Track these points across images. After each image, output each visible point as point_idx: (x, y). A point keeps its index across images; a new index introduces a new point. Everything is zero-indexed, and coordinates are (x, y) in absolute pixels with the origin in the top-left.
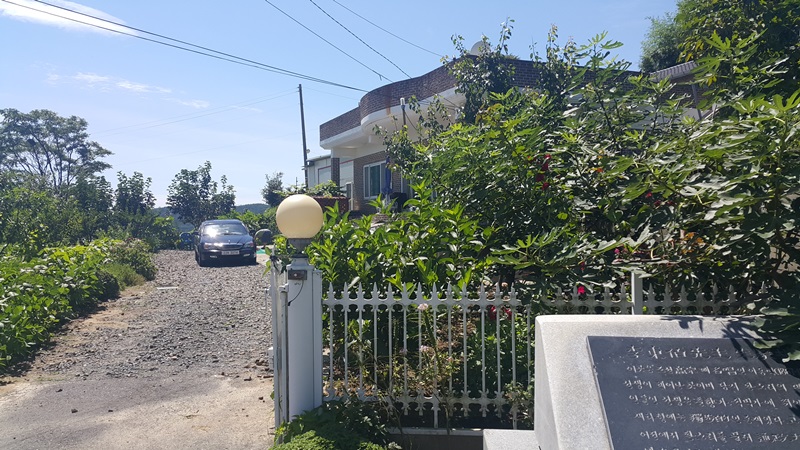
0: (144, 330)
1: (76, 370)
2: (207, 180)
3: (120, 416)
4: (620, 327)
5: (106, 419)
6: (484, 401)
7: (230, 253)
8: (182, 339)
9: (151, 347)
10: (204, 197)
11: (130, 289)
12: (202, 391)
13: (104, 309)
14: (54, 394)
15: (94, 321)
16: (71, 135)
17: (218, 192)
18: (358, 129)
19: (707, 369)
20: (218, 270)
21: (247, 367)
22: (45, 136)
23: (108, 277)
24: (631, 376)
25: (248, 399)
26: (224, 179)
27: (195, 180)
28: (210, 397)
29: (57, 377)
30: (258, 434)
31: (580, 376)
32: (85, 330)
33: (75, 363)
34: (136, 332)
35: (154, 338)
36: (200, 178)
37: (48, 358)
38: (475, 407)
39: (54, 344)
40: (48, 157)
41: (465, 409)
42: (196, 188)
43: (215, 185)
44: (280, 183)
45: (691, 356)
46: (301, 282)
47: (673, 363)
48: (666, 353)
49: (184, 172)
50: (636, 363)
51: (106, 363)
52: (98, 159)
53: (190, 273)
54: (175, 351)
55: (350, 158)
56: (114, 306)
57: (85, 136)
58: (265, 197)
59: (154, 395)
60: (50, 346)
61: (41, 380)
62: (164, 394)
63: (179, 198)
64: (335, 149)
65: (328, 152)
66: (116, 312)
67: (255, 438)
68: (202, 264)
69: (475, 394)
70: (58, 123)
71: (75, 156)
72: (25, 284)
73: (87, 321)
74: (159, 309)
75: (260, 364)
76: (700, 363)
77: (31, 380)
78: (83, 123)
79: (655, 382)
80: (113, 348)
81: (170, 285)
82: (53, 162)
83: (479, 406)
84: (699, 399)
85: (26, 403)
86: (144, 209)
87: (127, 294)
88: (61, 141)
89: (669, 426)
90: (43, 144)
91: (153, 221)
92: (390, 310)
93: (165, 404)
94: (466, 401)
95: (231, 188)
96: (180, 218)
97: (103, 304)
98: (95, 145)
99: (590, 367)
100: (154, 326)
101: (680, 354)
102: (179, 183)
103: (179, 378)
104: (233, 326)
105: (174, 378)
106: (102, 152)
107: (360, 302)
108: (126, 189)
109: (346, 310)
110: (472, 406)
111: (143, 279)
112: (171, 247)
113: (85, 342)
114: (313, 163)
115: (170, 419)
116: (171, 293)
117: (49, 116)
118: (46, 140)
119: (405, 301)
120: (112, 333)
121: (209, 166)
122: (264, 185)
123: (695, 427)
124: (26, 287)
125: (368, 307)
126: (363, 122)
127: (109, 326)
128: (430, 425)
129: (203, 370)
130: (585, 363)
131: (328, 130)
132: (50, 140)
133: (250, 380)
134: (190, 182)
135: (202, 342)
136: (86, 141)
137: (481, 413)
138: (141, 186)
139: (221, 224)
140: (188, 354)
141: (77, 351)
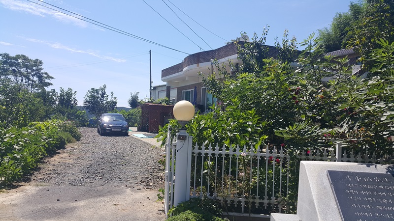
0: (82, 164)
1: (53, 181)
2: (103, 94)
3: (82, 203)
4: (341, 167)
5: (75, 204)
6: (266, 201)
7: (116, 130)
8: (102, 169)
9: (88, 172)
10: (101, 102)
11: (69, 145)
12: (118, 193)
13: (59, 153)
14: (45, 192)
15: (56, 159)
16: (34, 68)
17: (109, 100)
18: (182, 73)
19: (382, 187)
20: (110, 137)
21: (137, 183)
22: (21, 68)
23: (61, 138)
24: (348, 188)
25: (142, 198)
26: (112, 94)
27: (98, 94)
28: (123, 196)
29: (45, 184)
30: (151, 214)
31: (325, 188)
32: (53, 163)
33: (52, 178)
34: (78, 165)
35: (88, 168)
36: (100, 92)
37: (37, 175)
38: (261, 204)
39: (40, 168)
40: (22, 78)
41: (257, 205)
42: (98, 97)
43: (107, 96)
44: (138, 97)
45: (374, 181)
46: (183, 141)
47: (367, 183)
48: (363, 179)
49: (93, 89)
50: (350, 183)
51: (67, 179)
52: (47, 81)
53: (97, 138)
54: (100, 175)
55: (175, 86)
56: (64, 152)
57: (41, 69)
58: (130, 103)
59: (95, 194)
60: (38, 169)
61: (37, 185)
62: (100, 194)
63: (89, 102)
64: (169, 82)
65: (165, 83)
66: (65, 155)
67: (150, 216)
68: (102, 135)
69: (262, 198)
70: (29, 62)
71: (35, 79)
72: (26, 139)
73: (53, 159)
74: (87, 155)
75: (143, 182)
76: (378, 184)
77: (32, 185)
78: (41, 63)
79: (359, 191)
80: (69, 172)
81: (88, 144)
82: (24, 81)
83: (263, 203)
84: (380, 199)
85: (33, 195)
86: (72, 107)
87: (69, 146)
88: (29, 71)
89: (367, 210)
90: (20, 72)
91: (76, 112)
92: (223, 156)
93: (102, 198)
94: (257, 201)
95: (115, 98)
96: (89, 112)
97: (58, 151)
98: (46, 74)
99: (329, 184)
100: (86, 162)
101: (369, 180)
102: (90, 94)
103: (105, 187)
104: (125, 164)
105: (103, 187)
106: (49, 77)
107: (210, 152)
108: (64, 96)
109: (203, 155)
110: (260, 203)
111: (75, 140)
112: (84, 125)
113: (54, 168)
114: (155, 88)
115: (106, 206)
116: (90, 147)
117: (25, 58)
118: (22, 70)
119: (231, 152)
120: (67, 165)
121: (105, 87)
122: (130, 98)
123: (379, 211)
124: (26, 140)
125: (213, 155)
126: (184, 70)
127: (64, 162)
128: (240, 212)
129: (116, 184)
130: (327, 182)
131: (166, 73)
132: (23, 70)
133: (140, 189)
134: (95, 94)
135: (112, 171)
136: (42, 71)
137: (264, 207)
138: (71, 95)
139: (112, 116)
140: (106, 176)
141: (51, 172)
